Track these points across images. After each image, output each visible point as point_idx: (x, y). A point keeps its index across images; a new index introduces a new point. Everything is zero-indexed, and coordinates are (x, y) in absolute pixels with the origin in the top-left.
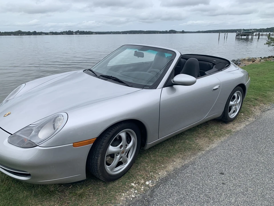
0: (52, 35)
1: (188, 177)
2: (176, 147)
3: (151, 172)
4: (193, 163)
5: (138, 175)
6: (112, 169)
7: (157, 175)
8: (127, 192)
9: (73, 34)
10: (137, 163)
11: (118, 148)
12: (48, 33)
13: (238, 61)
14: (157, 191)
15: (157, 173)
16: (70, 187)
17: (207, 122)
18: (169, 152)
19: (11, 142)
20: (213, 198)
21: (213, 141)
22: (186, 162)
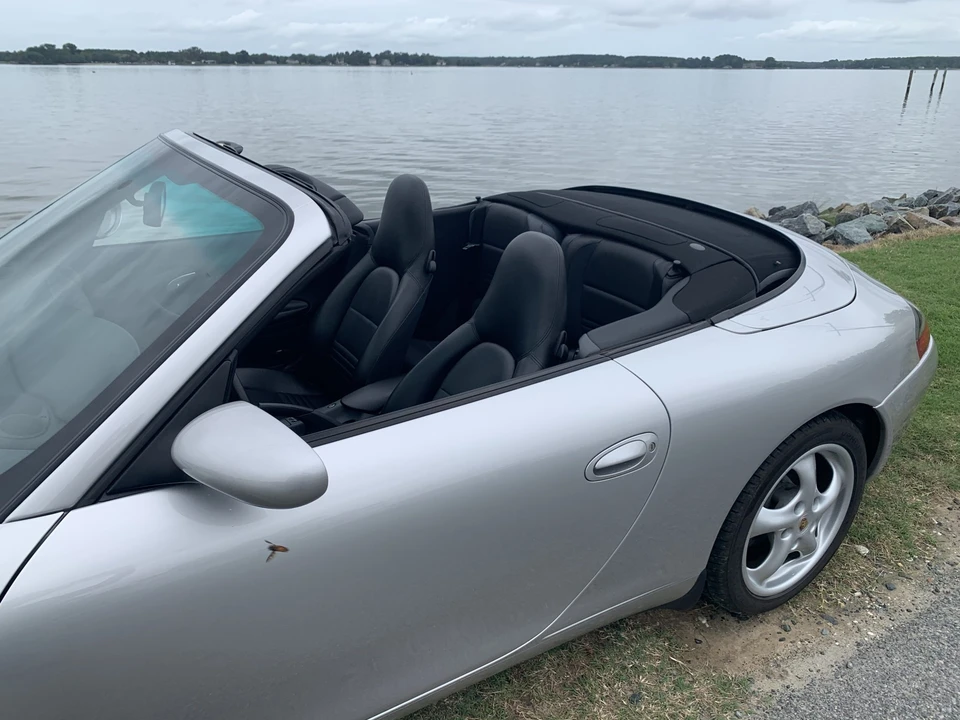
9: (368, 64)
12: (286, 58)
13: (951, 197)
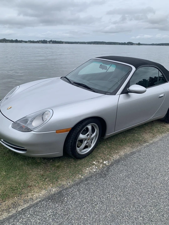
0: (30, 43)
1: (134, 160)
2: (128, 139)
3: (108, 155)
4: (139, 151)
5: (98, 156)
6: (81, 150)
7: (112, 157)
8: (90, 167)
9: (47, 43)
10: (98, 148)
11: (86, 136)
12: (27, 41)
14: (111, 168)
15: (112, 156)
16: (51, 161)
17: (152, 121)
18: (122, 142)
19: (13, 127)
20: (152, 176)
21: (156, 136)
22: (134, 150)
